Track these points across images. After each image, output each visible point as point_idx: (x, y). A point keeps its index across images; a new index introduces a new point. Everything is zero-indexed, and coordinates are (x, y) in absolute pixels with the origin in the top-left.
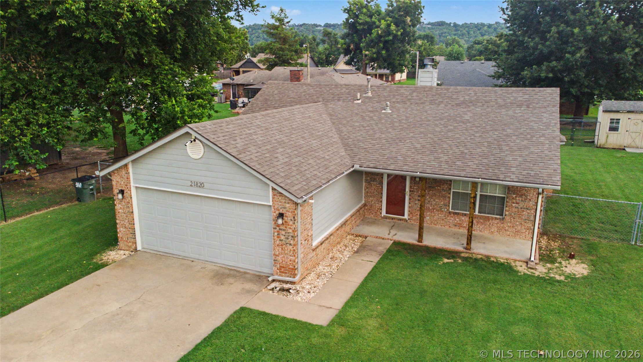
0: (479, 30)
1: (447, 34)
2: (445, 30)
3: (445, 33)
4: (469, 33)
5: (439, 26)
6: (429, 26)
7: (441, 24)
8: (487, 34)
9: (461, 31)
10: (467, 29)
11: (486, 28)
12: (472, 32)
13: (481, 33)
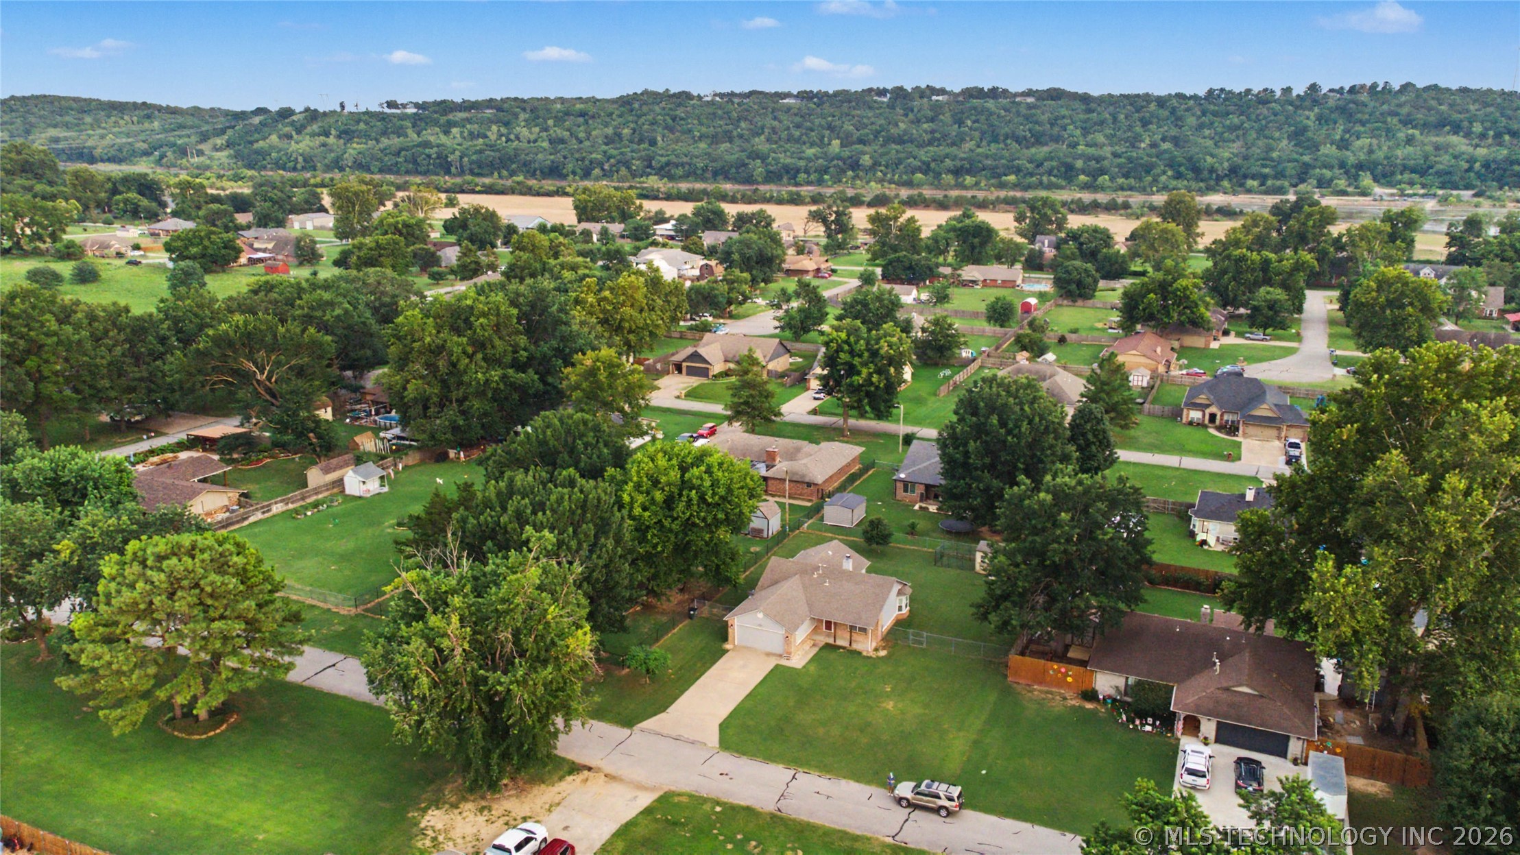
0: (1138, 111)
1: (1067, 121)
2: (1064, 112)
3: (1064, 117)
4: (1115, 120)
5: (1052, 99)
6: (1030, 100)
7: (1055, 94)
8: (1155, 120)
9: (1099, 114)
10: (1111, 109)
11: (1153, 106)
12: (1122, 117)
13: (1141, 120)
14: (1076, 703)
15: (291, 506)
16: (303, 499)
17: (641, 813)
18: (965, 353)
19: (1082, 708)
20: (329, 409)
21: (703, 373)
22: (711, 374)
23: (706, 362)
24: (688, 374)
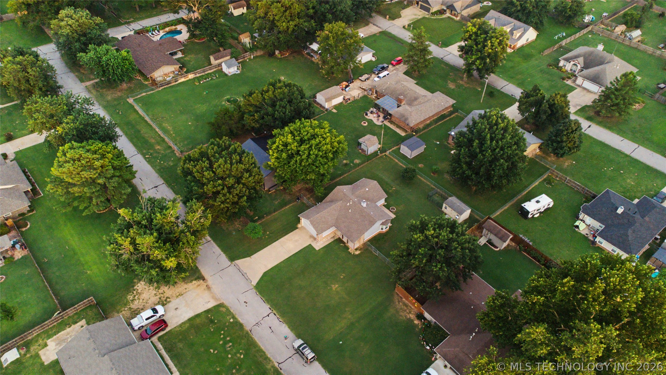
14: (412, 316)
15: (198, 75)
16: (204, 72)
17: (205, 311)
18: (587, 19)
19: (412, 321)
20: (245, 8)
21: (427, 10)
22: (431, 11)
23: (429, 5)
24: (420, 8)
